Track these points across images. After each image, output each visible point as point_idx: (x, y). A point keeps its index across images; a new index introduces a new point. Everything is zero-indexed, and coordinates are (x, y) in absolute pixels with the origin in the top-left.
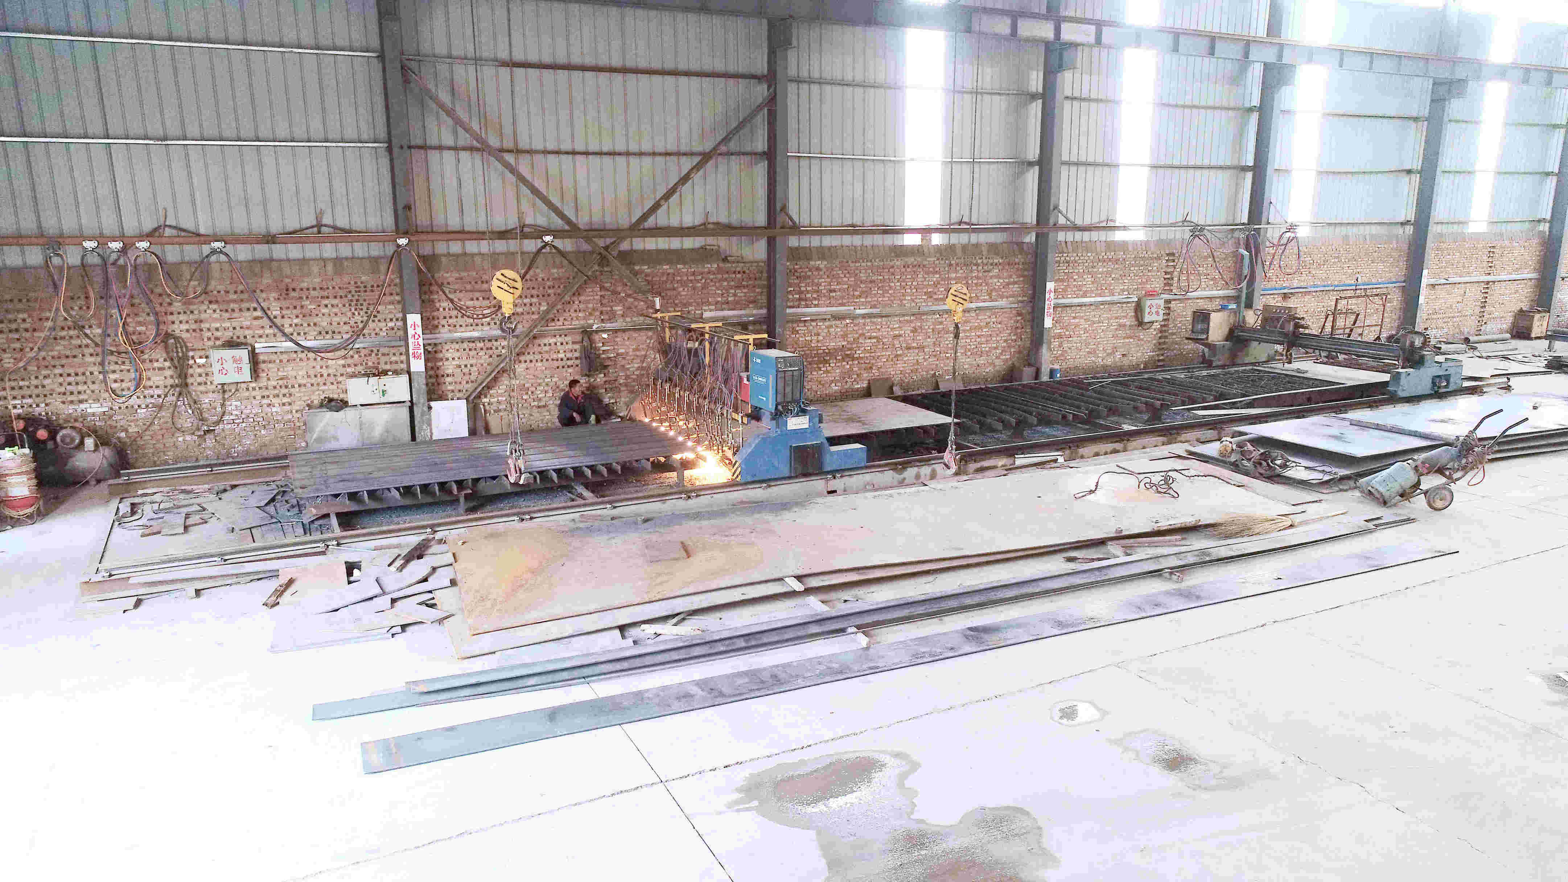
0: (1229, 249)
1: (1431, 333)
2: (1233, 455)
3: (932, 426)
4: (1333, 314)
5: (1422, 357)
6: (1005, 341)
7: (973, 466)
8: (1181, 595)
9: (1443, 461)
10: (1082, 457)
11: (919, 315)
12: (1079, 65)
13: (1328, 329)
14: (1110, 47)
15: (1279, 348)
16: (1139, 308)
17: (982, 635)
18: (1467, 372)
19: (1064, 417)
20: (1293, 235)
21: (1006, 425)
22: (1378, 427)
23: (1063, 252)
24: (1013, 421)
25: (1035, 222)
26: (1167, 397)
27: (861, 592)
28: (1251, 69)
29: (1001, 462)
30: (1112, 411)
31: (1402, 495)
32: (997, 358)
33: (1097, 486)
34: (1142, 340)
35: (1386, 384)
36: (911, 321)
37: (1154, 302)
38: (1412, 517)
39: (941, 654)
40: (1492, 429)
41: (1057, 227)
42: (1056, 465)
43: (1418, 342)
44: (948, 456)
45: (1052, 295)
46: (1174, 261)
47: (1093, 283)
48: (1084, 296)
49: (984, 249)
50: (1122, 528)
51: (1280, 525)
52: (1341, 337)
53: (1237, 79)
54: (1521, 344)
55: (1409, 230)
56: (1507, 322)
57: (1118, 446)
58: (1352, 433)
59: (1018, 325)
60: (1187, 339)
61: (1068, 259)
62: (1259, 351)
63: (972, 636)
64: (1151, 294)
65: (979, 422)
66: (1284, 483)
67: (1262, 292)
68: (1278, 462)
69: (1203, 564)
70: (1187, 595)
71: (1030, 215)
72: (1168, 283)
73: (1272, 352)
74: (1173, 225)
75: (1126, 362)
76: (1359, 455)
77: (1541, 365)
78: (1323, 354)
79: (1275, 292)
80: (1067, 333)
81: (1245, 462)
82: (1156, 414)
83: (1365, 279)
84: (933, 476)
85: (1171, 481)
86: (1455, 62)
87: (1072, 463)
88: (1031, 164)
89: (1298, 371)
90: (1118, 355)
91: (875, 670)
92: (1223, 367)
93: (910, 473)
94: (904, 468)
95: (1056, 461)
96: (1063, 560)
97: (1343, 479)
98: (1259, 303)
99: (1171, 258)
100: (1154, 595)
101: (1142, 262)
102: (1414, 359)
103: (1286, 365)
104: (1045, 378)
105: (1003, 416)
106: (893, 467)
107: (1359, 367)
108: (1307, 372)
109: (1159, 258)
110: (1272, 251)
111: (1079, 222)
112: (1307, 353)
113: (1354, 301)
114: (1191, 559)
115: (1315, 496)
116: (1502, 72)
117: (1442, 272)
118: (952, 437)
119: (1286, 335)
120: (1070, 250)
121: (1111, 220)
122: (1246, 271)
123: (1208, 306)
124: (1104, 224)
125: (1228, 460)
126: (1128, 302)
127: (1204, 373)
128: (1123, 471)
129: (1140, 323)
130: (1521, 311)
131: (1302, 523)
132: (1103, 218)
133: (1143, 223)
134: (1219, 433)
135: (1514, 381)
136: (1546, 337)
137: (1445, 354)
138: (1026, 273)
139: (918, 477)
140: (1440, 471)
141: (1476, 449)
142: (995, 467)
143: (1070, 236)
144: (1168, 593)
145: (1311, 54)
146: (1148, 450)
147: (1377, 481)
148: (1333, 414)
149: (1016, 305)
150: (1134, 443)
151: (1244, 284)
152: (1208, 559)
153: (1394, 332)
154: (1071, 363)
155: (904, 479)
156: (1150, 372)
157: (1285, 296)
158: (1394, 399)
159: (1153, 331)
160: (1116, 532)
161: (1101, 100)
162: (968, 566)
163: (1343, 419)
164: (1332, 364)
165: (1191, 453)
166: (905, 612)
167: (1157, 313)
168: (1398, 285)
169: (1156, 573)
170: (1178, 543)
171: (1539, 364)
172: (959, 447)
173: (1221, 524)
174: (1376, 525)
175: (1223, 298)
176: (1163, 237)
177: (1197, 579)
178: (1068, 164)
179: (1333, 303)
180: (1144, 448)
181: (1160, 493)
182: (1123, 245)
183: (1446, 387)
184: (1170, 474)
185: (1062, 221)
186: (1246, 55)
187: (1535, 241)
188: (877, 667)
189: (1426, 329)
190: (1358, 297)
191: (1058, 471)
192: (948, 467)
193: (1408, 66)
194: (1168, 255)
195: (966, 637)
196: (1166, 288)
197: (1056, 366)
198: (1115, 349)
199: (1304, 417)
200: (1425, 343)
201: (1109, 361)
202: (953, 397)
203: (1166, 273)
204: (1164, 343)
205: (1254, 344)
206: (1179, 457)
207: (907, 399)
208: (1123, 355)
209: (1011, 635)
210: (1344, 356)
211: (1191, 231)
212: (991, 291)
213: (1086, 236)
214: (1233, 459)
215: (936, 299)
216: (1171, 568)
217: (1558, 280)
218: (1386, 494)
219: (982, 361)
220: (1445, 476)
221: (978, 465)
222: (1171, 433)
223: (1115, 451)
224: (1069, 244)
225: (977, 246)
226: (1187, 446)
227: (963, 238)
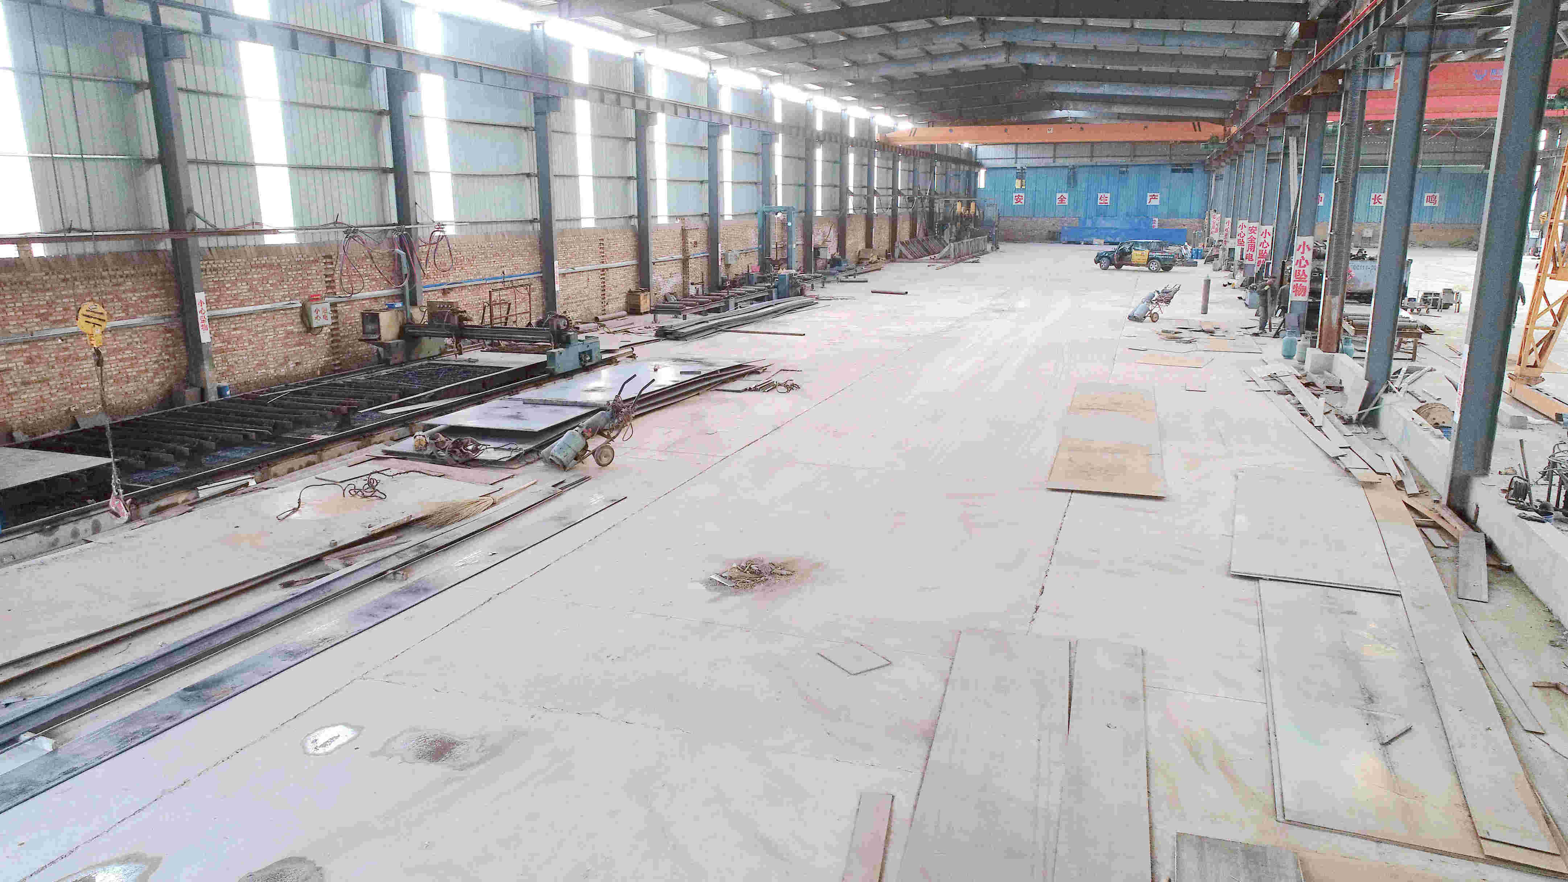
0: (385, 249)
1: (570, 315)
2: (429, 448)
3: (82, 472)
4: (490, 305)
5: (568, 337)
6: (156, 362)
7: (146, 509)
8: (411, 591)
9: (602, 423)
10: (276, 475)
11: (32, 342)
12: (188, 54)
13: (487, 320)
14: (219, 37)
15: (448, 341)
16: (304, 314)
17: (203, 691)
18: (603, 347)
19: (246, 437)
20: (442, 234)
21: (179, 456)
22: (546, 403)
23: (208, 260)
24: (186, 450)
25: (167, 226)
26: (352, 401)
27: (28, 688)
28: (374, 74)
29: (181, 497)
30: (298, 423)
31: (576, 459)
32: (148, 382)
33: (299, 503)
34: (314, 346)
35: (544, 364)
36: (25, 351)
37: (319, 306)
38: (588, 475)
39: (157, 727)
40: (631, 392)
41: (196, 233)
42: (246, 490)
43: (562, 323)
44: (114, 503)
45: (204, 306)
46: (332, 263)
47: (249, 291)
48: (242, 305)
49: (109, 260)
50: (337, 540)
51: (483, 505)
52: (499, 325)
53: (363, 82)
54: (637, 318)
55: (537, 226)
56: (621, 302)
57: (311, 458)
58: (529, 411)
59: (169, 343)
60: (360, 340)
61: (215, 266)
62: (431, 346)
63: (190, 696)
64: (314, 299)
65: (144, 457)
66: (478, 466)
67: (424, 290)
68: (470, 448)
69: (422, 557)
70: (413, 590)
71: (160, 219)
72: (330, 285)
73: (443, 346)
74: (325, 227)
75: (300, 369)
76: (537, 430)
77: (651, 335)
78: (487, 343)
79: (434, 288)
80: (229, 346)
81: (441, 453)
82: (345, 421)
83: (509, 272)
84: (96, 529)
85: (375, 484)
86: (547, 80)
87: (266, 484)
88: (150, 162)
89: (469, 360)
90: (291, 365)
91: (72, 773)
92: (400, 364)
93: (64, 531)
94: (55, 528)
95: (246, 485)
96: (278, 587)
97: (528, 452)
98: (423, 299)
99: (328, 260)
100: (383, 598)
101: (299, 266)
102: (562, 339)
103: (458, 356)
104: (213, 397)
105: (171, 445)
106: (38, 529)
107: (519, 351)
108: (477, 361)
109: (316, 261)
110: (425, 249)
111: (220, 226)
112: (473, 343)
113: (504, 292)
114: (411, 555)
115: (509, 473)
116: (584, 92)
117: (568, 262)
118: (115, 480)
119: (452, 328)
120: (216, 257)
121: (257, 223)
122: (405, 271)
123: (376, 307)
124: (250, 228)
125: (425, 453)
126: (292, 308)
127: (384, 372)
128: (324, 482)
129: (309, 329)
130: (630, 291)
131: (503, 499)
132: (248, 221)
133: (292, 225)
134: (411, 429)
135: (637, 350)
136: (652, 312)
137: (583, 333)
138: (168, 284)
139: (75, 534)
140: (600, 433)
141: (623, 410)
142: (176, 504)
143: (213, 242)
144: (396, 593)
145: (428, 63)
146: (344, 457)
147: (555, 449)
148: (507, 397)
149: (162, 321)
150: (328, 452)
151: (406, 283)
152: (427, 551)
153: (541, 318)
154: (240, 378)
155: (57, 540)
156: (330, 378)
157: (445, 292)
158: (553, 377)
159: (324, 336)
160: (330, 545)
161: (222, 95)
162: (169, 621)
163: (518, 400)
164: (497, 351)
165: (388, 452)
166: (99, 694)
167: (325, 317)
168: (536, 275)
169: (381, 577)
170: (396, 542)
171: (650, 334)
172: (127, 489)
173: (430, 516)
174: (561, 488)
175: (387, 297)
176: (317, 240)
177: (422, 572)
178: (196, 162)
179: (488, 295)
180: (340, 455)
181: (366, 497)
182: (276, 249)
183: (590, 361)
184: (373, 476)
185: (200, 225)
186: (368, 58)
187: (630, 234)
188: (74, 769)
189: (565, 312)
190: (507, 288)
191: (253, 495)
192: (117, 515)
193: (513, 82)
194: (325, 257)
195: (184, 699)
196: (329, 291)
197: (224, 383)
198: (286, 359)
199: (483, 402)
200: (568, 325)
201: (283, 371)
202: (109, 433)
203: (326, 276)
204: (337, 347)
205: (425, 339)
206: (378, 458)
207: (36, 445)
208: (297, 364)
209: (238, 682)
210: (505, 343)
211: (345, 232)
212: (127, 306)
213: (232, 241)
214: (429, 451)
215: (55, 322)
216: (393, 569)
217: (651, 264)
218: (564, 460)
219: (130, 387)
220: (603, 435)
221: (153, 506)
222: (364, 437)
223: (309, 464)
224: (213, 251)
225: (98, 255)
226: (383, 447)
227: (77, 248)
